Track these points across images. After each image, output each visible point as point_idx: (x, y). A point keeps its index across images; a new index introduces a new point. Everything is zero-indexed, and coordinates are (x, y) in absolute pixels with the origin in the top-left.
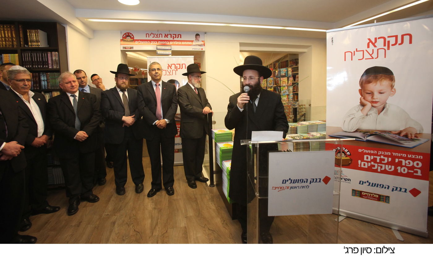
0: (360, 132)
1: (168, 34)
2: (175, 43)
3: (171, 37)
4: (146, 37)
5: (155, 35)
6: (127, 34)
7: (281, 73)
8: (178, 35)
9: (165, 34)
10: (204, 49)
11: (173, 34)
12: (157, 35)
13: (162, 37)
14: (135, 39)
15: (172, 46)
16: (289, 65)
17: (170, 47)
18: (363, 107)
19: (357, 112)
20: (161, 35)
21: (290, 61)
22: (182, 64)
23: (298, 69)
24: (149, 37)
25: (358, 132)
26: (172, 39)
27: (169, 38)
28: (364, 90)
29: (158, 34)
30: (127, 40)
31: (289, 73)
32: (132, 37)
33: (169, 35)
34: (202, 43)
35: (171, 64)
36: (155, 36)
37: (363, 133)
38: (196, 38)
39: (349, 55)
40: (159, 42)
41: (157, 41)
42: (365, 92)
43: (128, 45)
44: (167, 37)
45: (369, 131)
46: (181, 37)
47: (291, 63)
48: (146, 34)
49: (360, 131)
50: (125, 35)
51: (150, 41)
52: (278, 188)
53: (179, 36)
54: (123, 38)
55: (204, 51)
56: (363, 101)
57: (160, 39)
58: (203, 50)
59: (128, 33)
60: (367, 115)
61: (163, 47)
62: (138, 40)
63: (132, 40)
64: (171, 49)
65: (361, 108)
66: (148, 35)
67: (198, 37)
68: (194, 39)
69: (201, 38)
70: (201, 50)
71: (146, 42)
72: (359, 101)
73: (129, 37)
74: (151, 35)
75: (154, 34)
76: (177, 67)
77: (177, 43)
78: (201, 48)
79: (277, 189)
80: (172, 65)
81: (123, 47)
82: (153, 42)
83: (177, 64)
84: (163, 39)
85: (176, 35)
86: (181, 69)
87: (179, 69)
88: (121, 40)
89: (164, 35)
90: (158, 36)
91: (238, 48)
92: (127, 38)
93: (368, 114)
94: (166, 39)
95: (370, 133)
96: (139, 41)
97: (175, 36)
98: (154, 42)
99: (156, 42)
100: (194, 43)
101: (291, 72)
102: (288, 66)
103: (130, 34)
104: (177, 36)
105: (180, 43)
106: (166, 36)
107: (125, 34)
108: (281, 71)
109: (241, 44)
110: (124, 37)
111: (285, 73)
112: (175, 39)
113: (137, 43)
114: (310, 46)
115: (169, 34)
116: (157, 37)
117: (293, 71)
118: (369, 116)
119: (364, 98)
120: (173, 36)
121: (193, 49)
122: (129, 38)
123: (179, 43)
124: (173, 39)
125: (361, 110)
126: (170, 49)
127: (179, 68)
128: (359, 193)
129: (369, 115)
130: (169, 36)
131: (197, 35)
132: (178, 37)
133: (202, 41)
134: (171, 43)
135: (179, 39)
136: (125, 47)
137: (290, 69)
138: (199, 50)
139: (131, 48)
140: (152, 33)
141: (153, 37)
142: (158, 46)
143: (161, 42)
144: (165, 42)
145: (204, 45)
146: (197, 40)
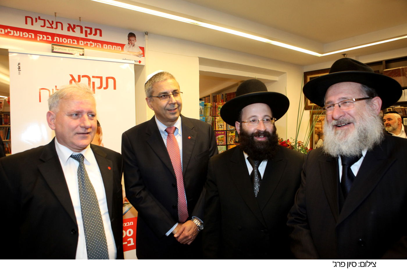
1: (74, 25)
2: (89, 45)
3: (82, 32)
4: (26, 23)
5: (47, 22)
8: (96, 30)
9: (69, 24)
10: (143, 61)
11: (86, 27)
12: (51, 23)
13: (62, 29)
15: (85, 49)
17: (81, 50)
20: (59, 25)
24: (32, 24)
26: (83, 36)
27: (77, 33)
29: (53, 22)
33: (76, 27)
34: (140, 51)
36: (47, 24)
38: (129, 39)
40: (55, 37)
41: (53, 35)
44: (74, 31)
46: (101, 35)
48: (26, 17)
51: (36, 33)
53: (98, 32)
55: (144, 66)
57: (59, 31)
58: (141, 64)
61: (67, 48)
66: (29, 20)
67: (132, 38)
68: (124, 40)
69: (139, 42)
70: (139, 63)
71: (26, 35)
74: (36, 21)
75: (44, 20)
77: (94, 44)
82: (41, 36)
84: (65, 32)
85: (91, 29)
89: (66, 26)
90: (54, 26)
94: (71, 33)
96: (9, 30)
97: (89, 31)
98: (43, 37)
99: (48, 38)
100: (126, 49)
104: (93, 32)
105: (99, 45)
106: (71, 28)
112: (90, 37)
114: (284, 73)
115: (76, 24)
116: (52, 28)
120: (86, 31)
124: (86, 36)
130: (78, 29)
131: (131, 35)
132: (95, 34)
133: (141, 47)
134: (82, 43)
135: (97, 38)
138: (135, 63)
140: (41, 18)
141: (41, 26)
142: (55, 47)
143: (61, 38)
144: (69, 40)
145: (143, 55)
146: (130, 44)
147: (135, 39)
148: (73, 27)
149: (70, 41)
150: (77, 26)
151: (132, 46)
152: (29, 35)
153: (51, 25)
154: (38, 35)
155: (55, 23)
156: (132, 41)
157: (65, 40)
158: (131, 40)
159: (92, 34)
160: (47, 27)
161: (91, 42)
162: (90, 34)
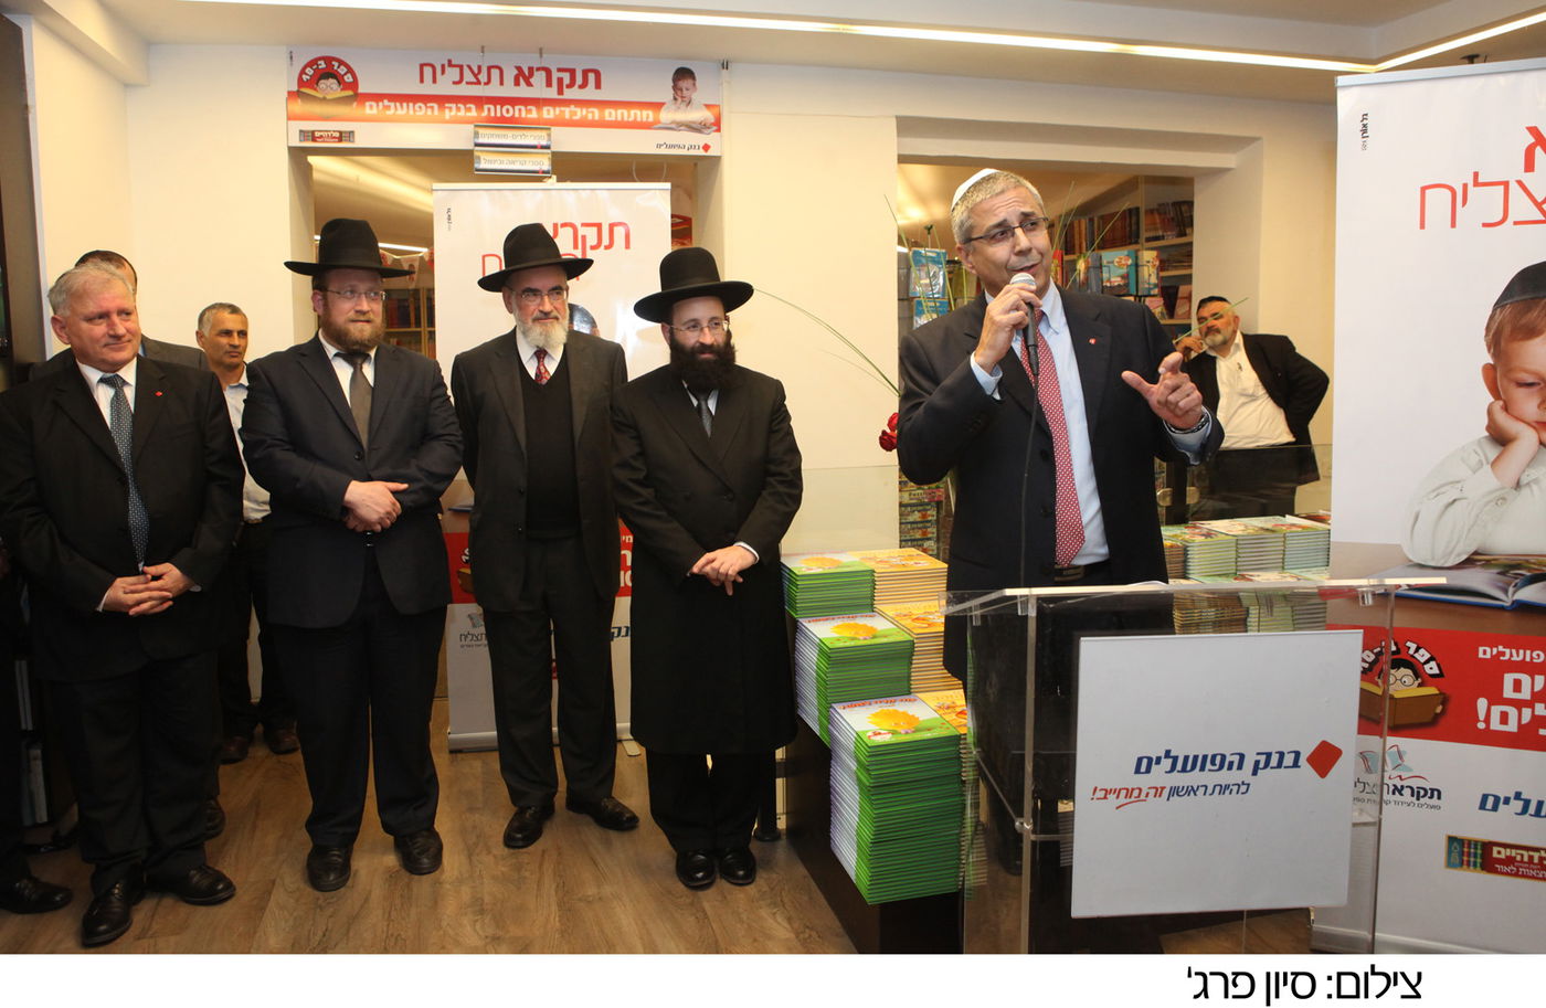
0: (1488, 564)
1: (531, 69)
2: (567, 116)
3: (549, 84)
4: (422, 81)
5: (466, 70)
6: (322, 65)
7: (1105, 275)
8: (585, 73)
9: (519, 69)
10: (717, 144)
11: (559, 70)
12: (476, 71)
13: (502, 83)
14: (361, 90)
15: (553, 128)
16: (1144, 235)
17: (544, 133)
18: (1500, 449)
19: (1475, 472)
20: (495, 73)
21: (1150, 212)
22: (612, 226)
23: (1190, 255)
24: (434, 81)
25: (1477, 566)
26: (552, 93)
27: (539, 88)
28: (1508, 371)
29: (479, 68)
30: (321, 96)
31: (1146, 276)
32: (348, 79)
33: (536, 73)
34: (708, 116)
35: (555, 225)
36: (468, 76)
37: (1496, 571)
38: (675, 88)
39: (1439, 201)
40: (486, 107)
41: (479, 101)
42: (1511, 380)
43: (329, 118)
44: (530, 84)
45: (1527, 561)
46: (598, 86)
47: (1155, 224)
48: (422, 66)
49: (1488, 561)
50: (310, 71)
51: (442, 100)
52: (1117, 792)
53: (591, 76)
54: (301, 83)
55: (716, 160)
56: (1503, 420)
57: (494, 90)
58: (709, 154)
59: (328, 60)
60: (1518, 486)
61: (510, 133)
62: (378, 97)
63: (351, 96)
64: (548, 147)
65: (1492, 452)
66: (428, 71)
67: (684, 84)
68: (665, 92)
69: (702, 91)
70: (701, 152)
71: (420, 110)
72: (1485, 421)
73: (332, 81)
74: (443, 72)
75: (461, 67)
76: (584, 237)
77: (579, 113)
78: (699, 139)
79: (1112, 797)
80: (560, 230)
81: (301, 131)
82: (454, 106)
83: (584, 225)
84: (510, 90)
85: (572, 72)
86: (607, 248)
87: (593, 248)
88: (290, 94)
89: (510, 74)
90: (483, 77)
91: (889, 143)
92: (323, 84)
93: (1524, 480)
94: (523, 91)
95: (1529, 569)
96: (386, 102)
97: (566, 77)
98: (459, 109)
99: (469, 110)
100: (666, 116)
101: (1153, 271)
102: (1138, 236)
103: (336, 64)
104: (579, 80)
105: (593, 114)
106: (523, 76)
107: (311, 64)
108: (1104, 262)
109: (907, 126)
110: (305, 77)
111: (1123, 277)
112: (569, 94)
113: (370, 109)
114: (1252, 140)
115: (535, 66)
116: (478, 83)
117: (1163, 266)
118: (1525, 492)
119: (1506, 408)
120: (560, 80)
121: (659, 146)
122: (330, 87)
123: (590, 116)
124: (560, 92)
125: (1494, 464)
126: (543, 147)
127: (595, 242)
128: (1479, 852)
129: (1528, 484)
130: (539, 78)
131: (683, 74)
132: (584, 85)
133: (708, 106)
134: (549, 113)
136: (313, 132)
137: (1149, 256)
138: (693, 152)
139: (340, 140)
140: (453, 63)
141: (455, 83)
142: (481, 131)
143: (498, 107)
144: (517, 108)
145: (715, 128)
146: (680, 100)
147: (694, 84)
148: (527, 73)
149: (520, 110)
150: (538, 69)
151: (684, 104)
152: (427, 107)
153: (476, 76)
154: (447, 105)
155: (484, 70)
156: (685, 92)
157: (508, 111)
158: (681, 90)
159: (576, 86)
160: (467, 83)
161: (572, 107)
162: (571, 85)
